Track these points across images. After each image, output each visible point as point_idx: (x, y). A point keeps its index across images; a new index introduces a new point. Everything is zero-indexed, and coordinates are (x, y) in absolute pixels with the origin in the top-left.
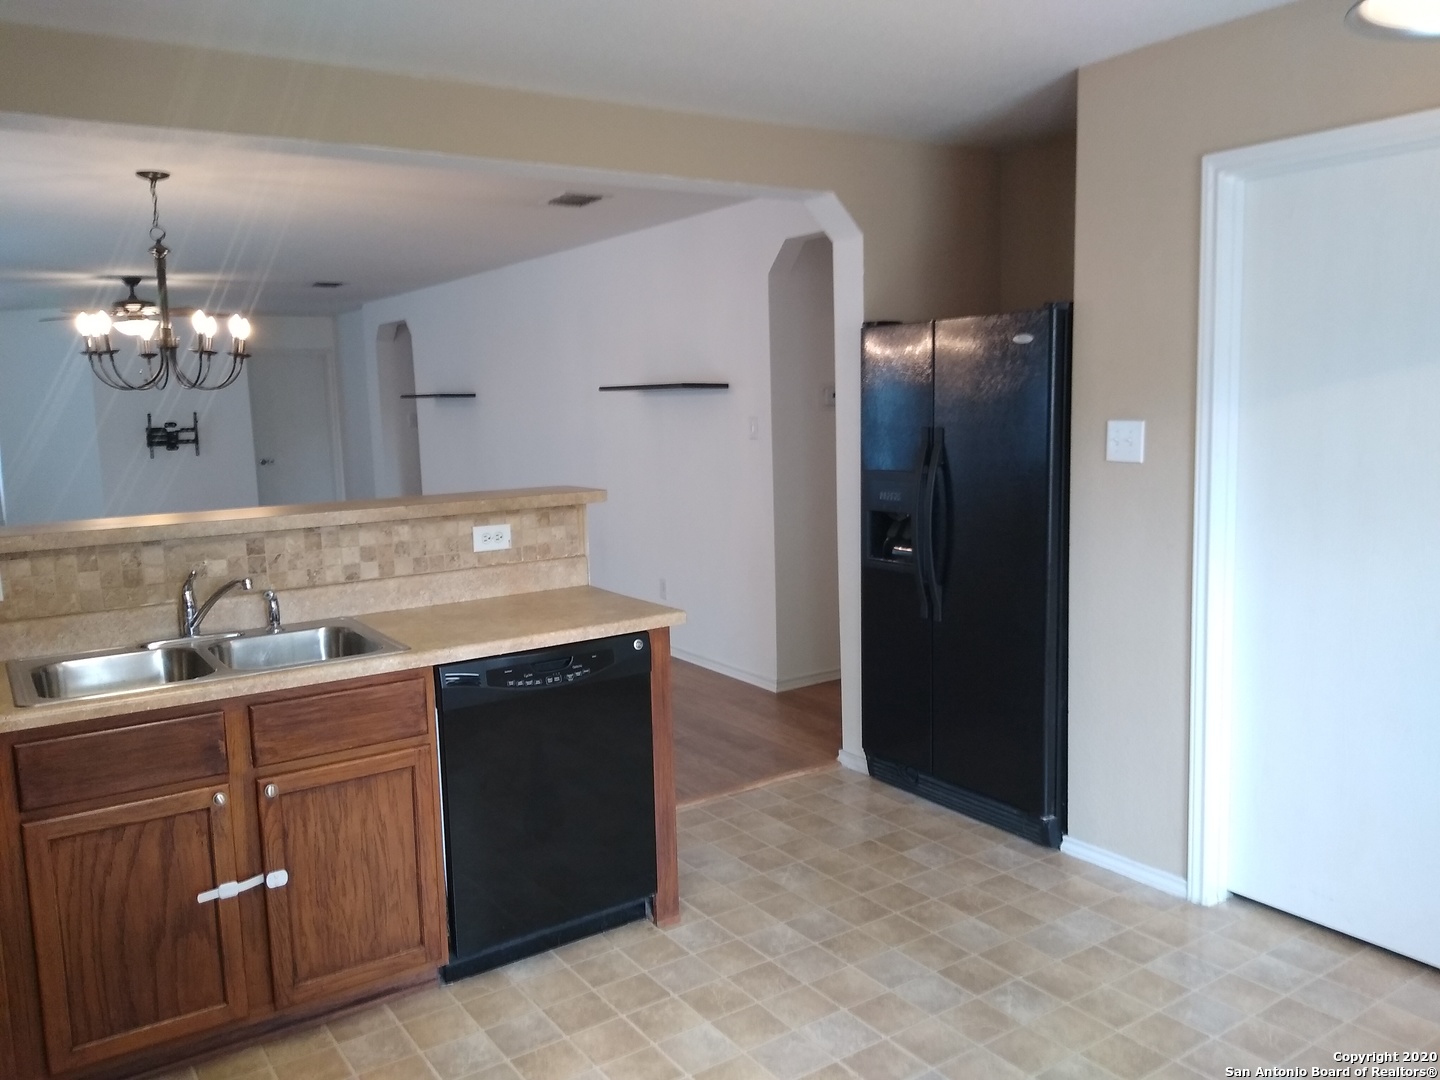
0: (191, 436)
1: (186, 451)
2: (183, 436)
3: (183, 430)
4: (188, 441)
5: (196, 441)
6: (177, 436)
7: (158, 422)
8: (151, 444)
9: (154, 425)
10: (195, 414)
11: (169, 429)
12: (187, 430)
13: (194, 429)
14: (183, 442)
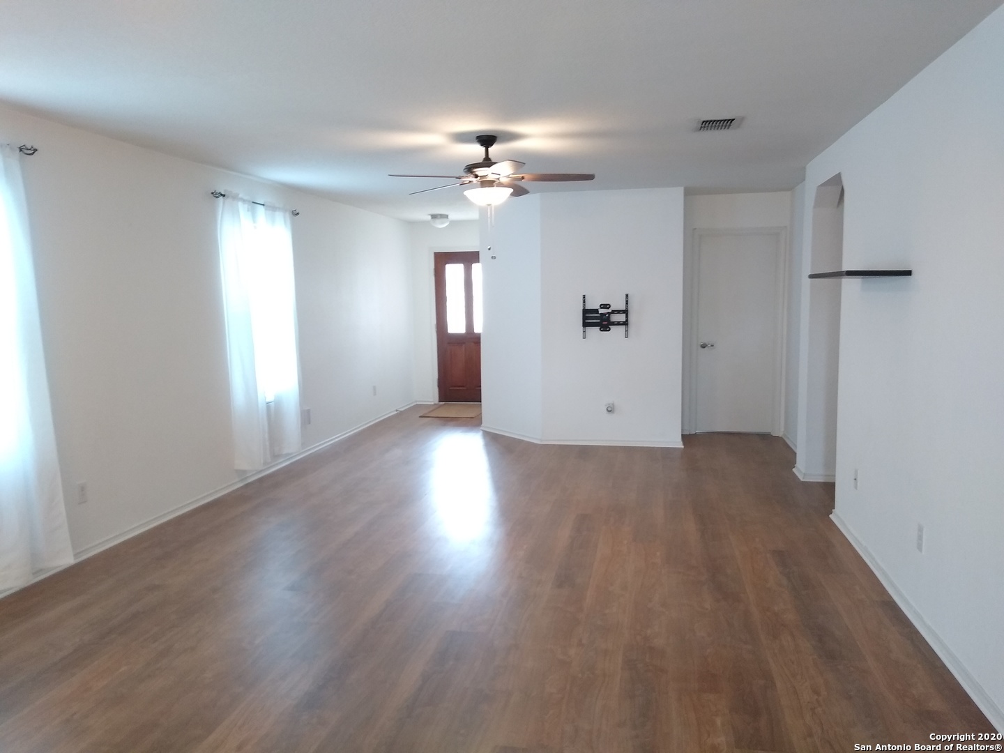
0: (622, 318)
1: (617, 331)
2: (615, 318)
3: (613, 312)
4: (619, 324)
5: (626, 323)
6: (609, 317)
7: (593, 304)
8: (585, 325)
9: (588, 307)
10: (627, 296)
11: (602, 311)
12: (619, 312)
13: (626, 312)
14: (613, 324)
